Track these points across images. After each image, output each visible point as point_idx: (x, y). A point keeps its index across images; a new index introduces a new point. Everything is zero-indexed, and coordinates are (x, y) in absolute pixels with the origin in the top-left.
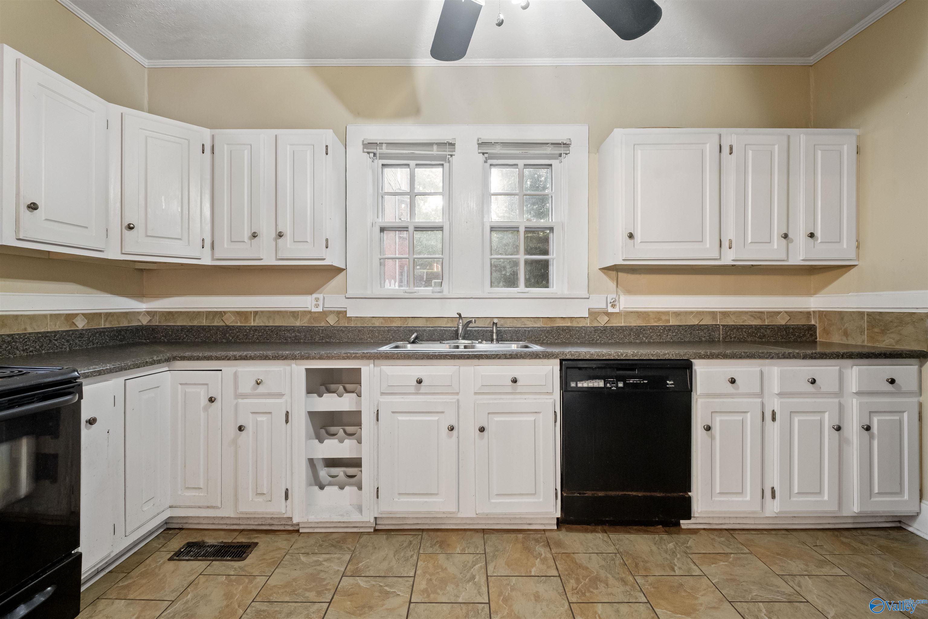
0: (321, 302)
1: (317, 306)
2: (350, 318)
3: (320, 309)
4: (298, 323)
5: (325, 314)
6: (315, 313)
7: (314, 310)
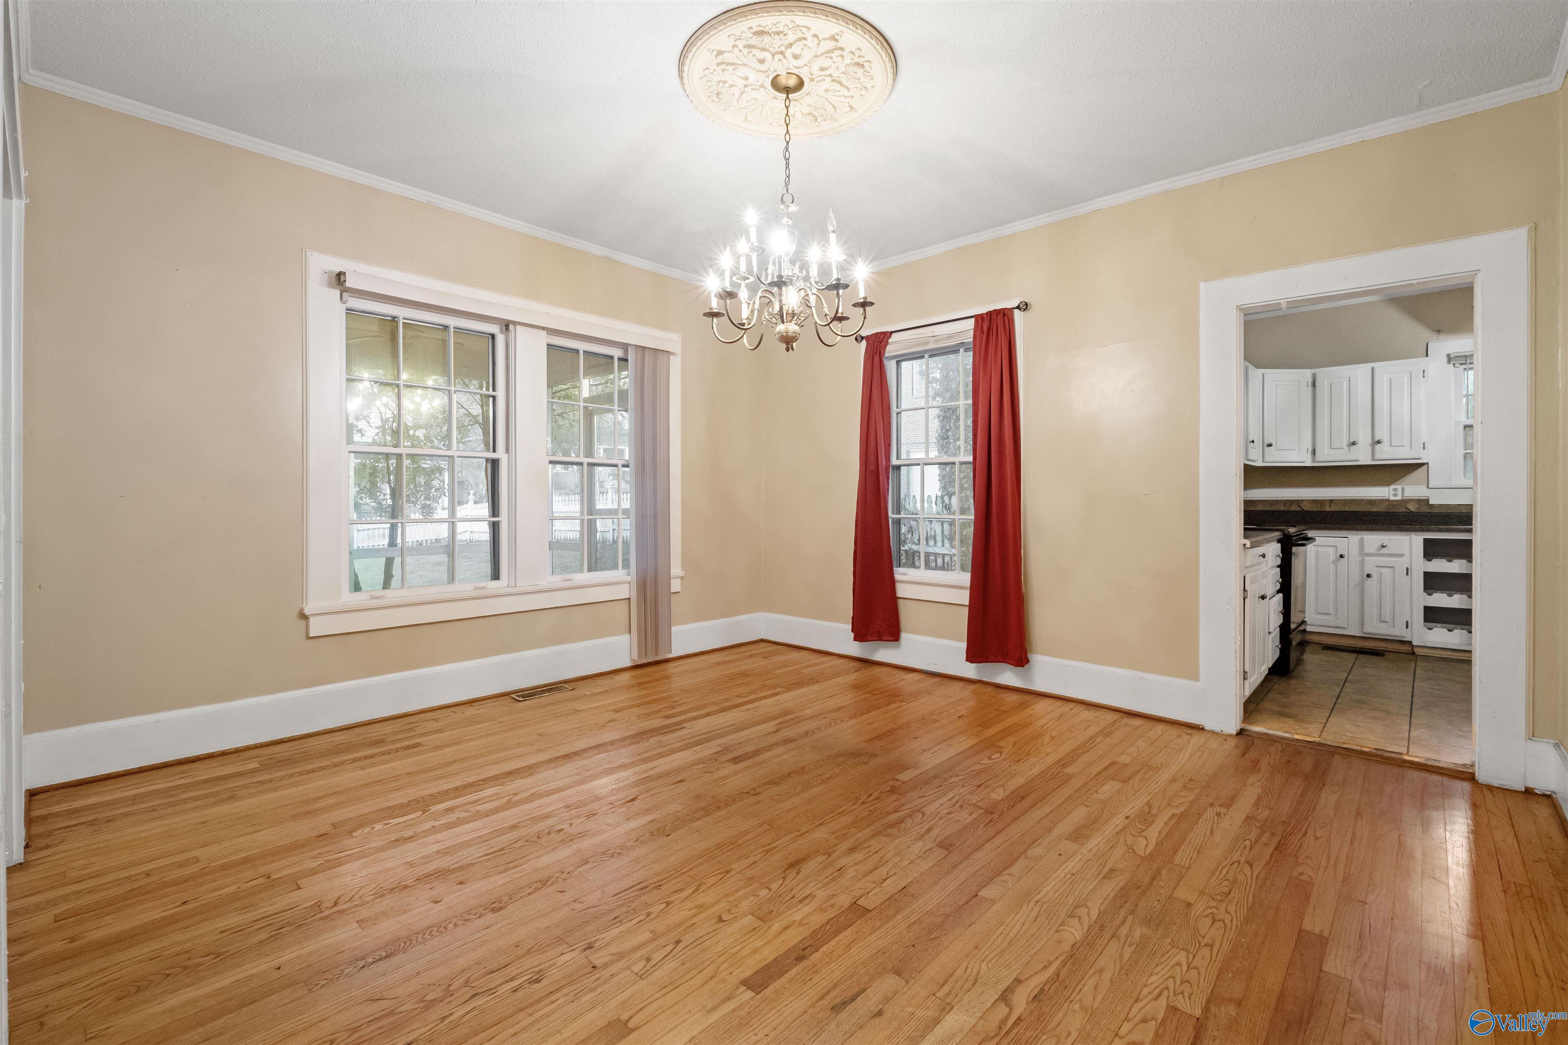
0: (1399, 492)
1: (1395, 495)
2: (1433, 506)
3: (1399, 498)
4: (1375, 509)
5: (1404, 502)
6: (1393, 501)
7: (1392, 498)
